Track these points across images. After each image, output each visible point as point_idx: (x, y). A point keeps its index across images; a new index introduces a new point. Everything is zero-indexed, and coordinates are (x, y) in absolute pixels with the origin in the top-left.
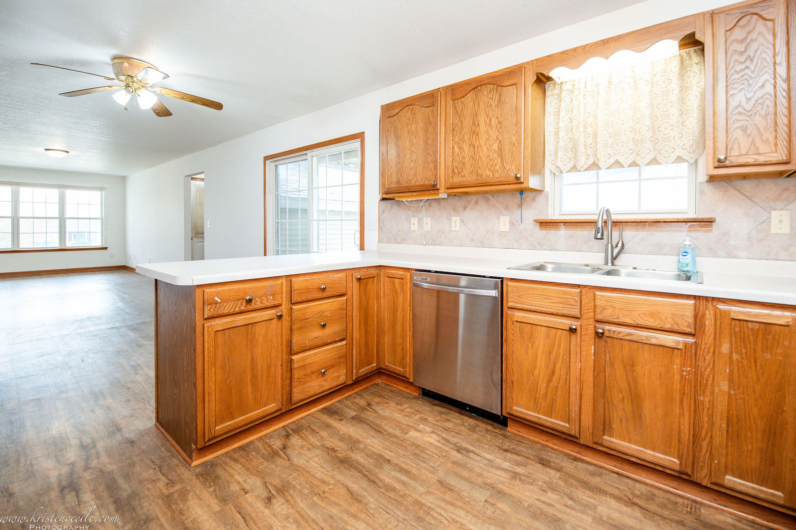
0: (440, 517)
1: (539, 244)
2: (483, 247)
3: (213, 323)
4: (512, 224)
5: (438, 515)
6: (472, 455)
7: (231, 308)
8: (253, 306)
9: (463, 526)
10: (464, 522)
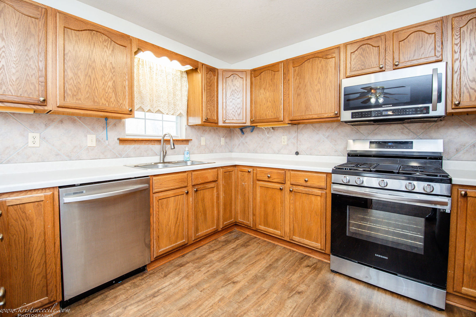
0: (208, 313)
1: (120, 154)
2: (70, 160)
4: (98, 141)
5: (206, 313)
6: (163, 291)
9: (216, 303)
10: (213, 302)
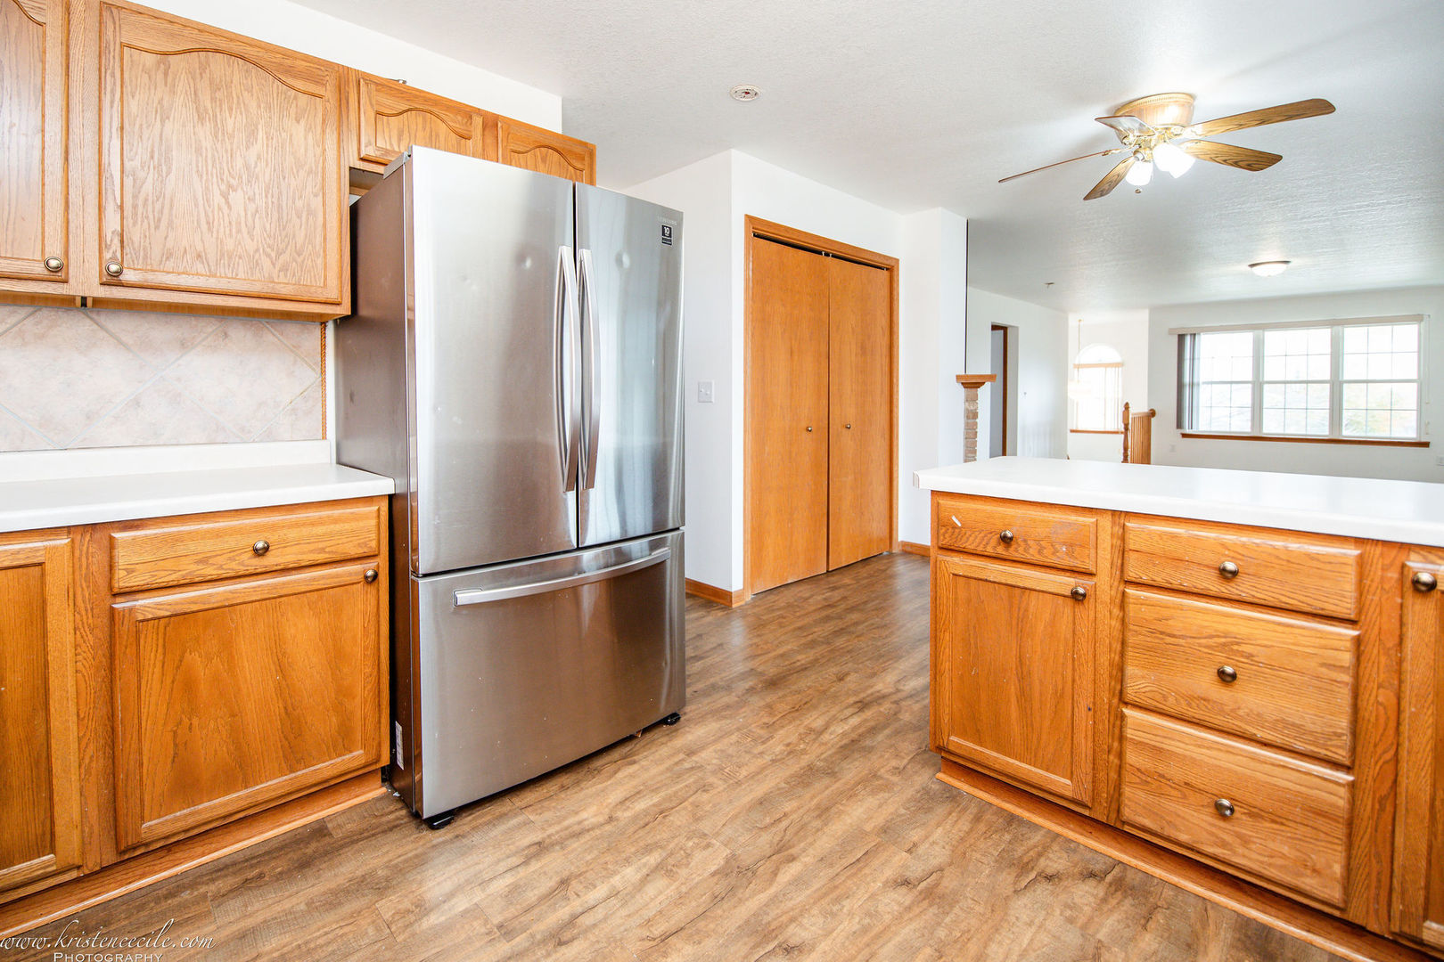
3: (948, 559)
7: (980, 543)
8: (1012, 553)
